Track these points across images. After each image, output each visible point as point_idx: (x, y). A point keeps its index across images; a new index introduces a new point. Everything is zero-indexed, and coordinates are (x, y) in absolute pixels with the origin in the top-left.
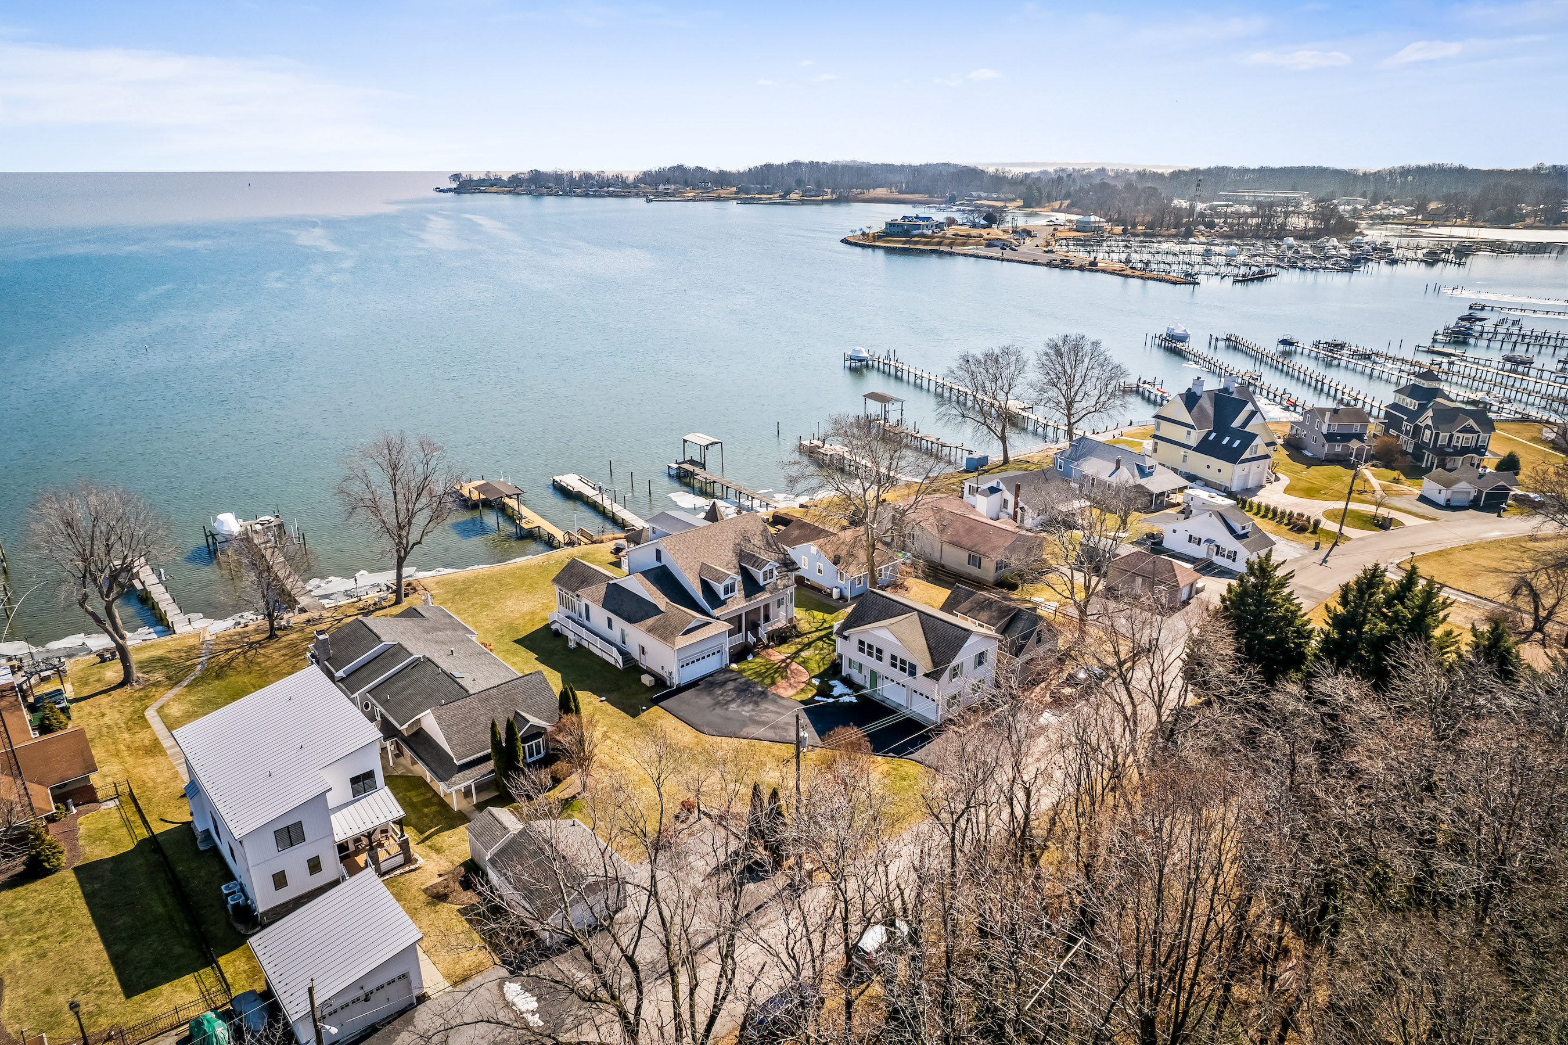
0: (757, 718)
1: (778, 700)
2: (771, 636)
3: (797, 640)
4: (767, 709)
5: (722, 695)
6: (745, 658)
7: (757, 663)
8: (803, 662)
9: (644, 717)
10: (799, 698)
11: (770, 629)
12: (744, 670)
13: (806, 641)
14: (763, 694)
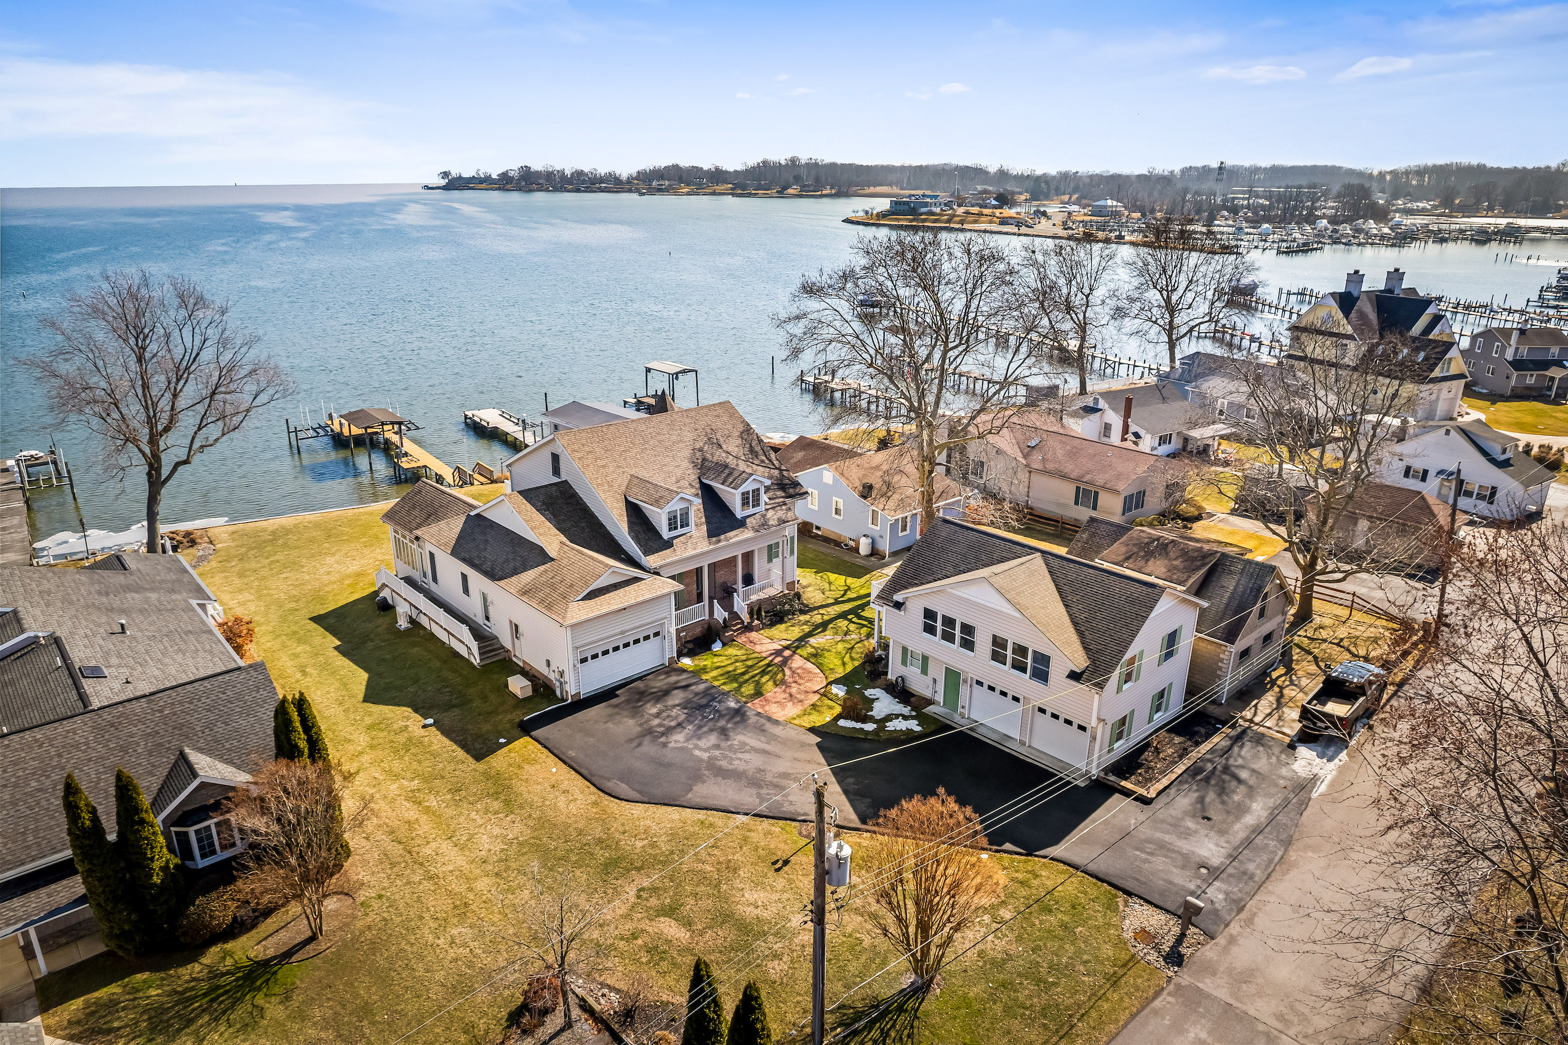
0: (724, 764)
1: (768, 726)
2: (755, 611)
3: (803, 618)
4: (743, 744)
5: (658, 715)
6: (708, 648)
7: (729, 657)
8: (815, 655)
9: (499, 760)
10: (808, 721)
11: (754, 598)
12: (704, 670)
13: (818, 619)
14: (739, 715)
